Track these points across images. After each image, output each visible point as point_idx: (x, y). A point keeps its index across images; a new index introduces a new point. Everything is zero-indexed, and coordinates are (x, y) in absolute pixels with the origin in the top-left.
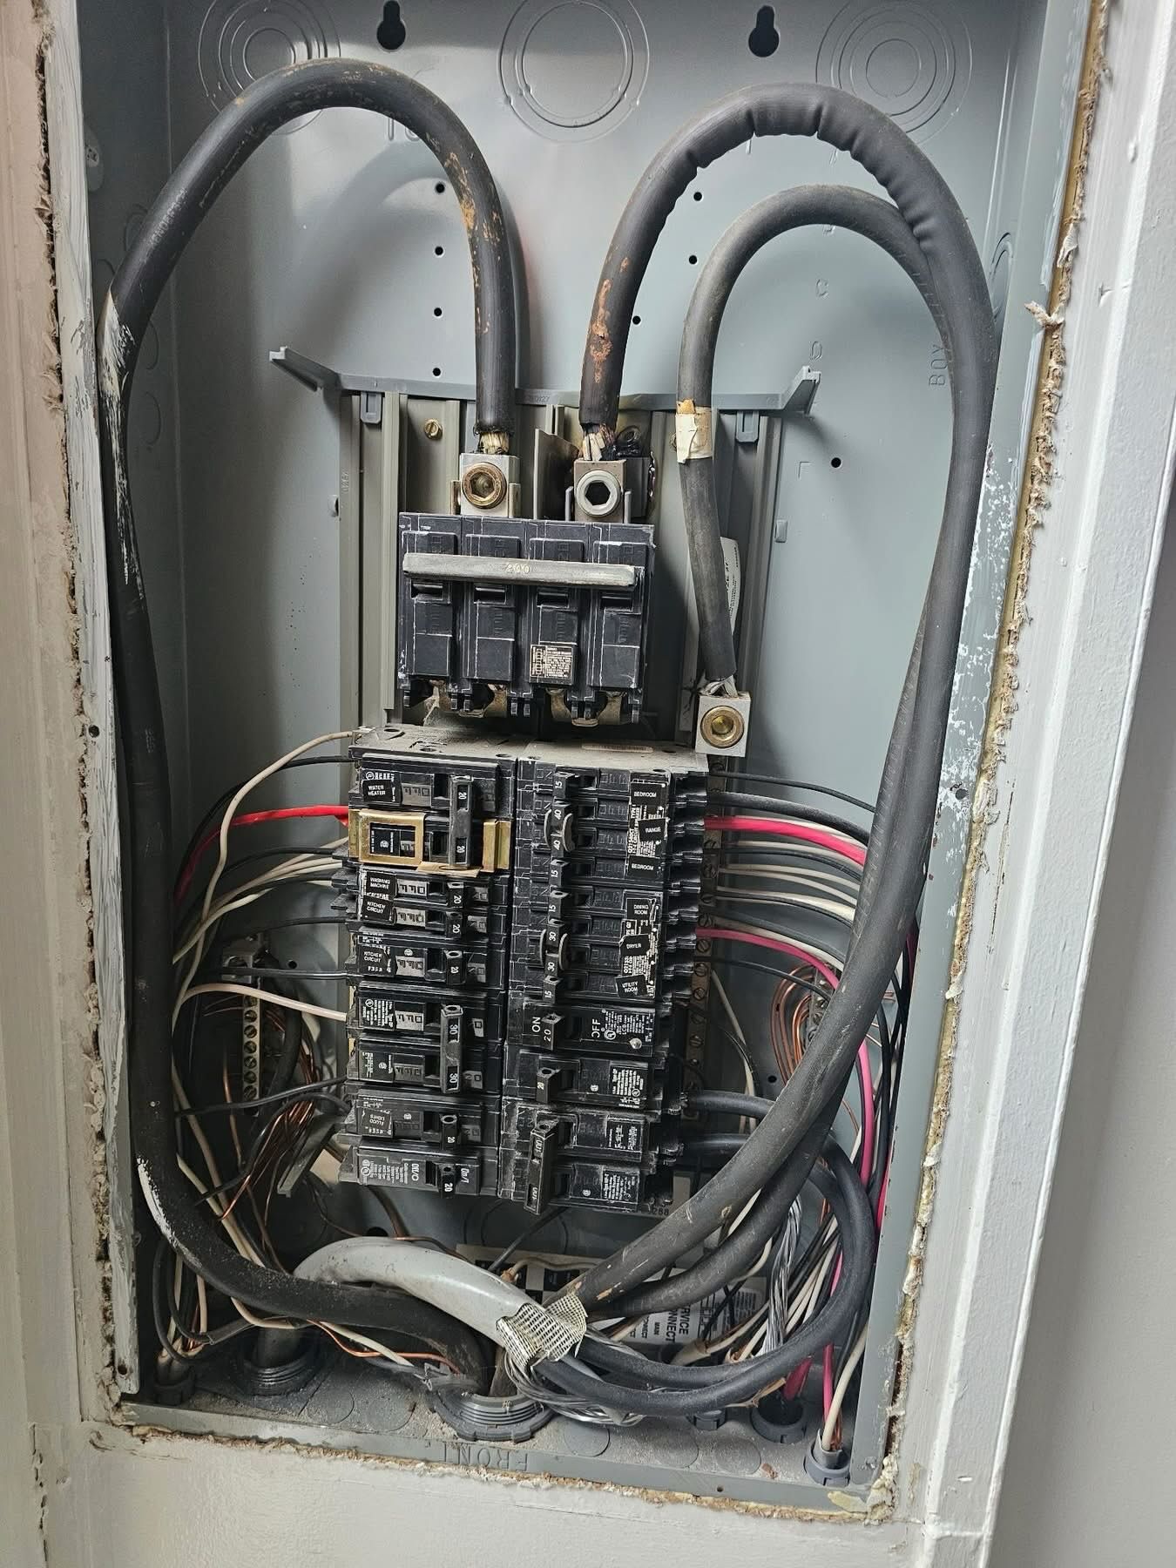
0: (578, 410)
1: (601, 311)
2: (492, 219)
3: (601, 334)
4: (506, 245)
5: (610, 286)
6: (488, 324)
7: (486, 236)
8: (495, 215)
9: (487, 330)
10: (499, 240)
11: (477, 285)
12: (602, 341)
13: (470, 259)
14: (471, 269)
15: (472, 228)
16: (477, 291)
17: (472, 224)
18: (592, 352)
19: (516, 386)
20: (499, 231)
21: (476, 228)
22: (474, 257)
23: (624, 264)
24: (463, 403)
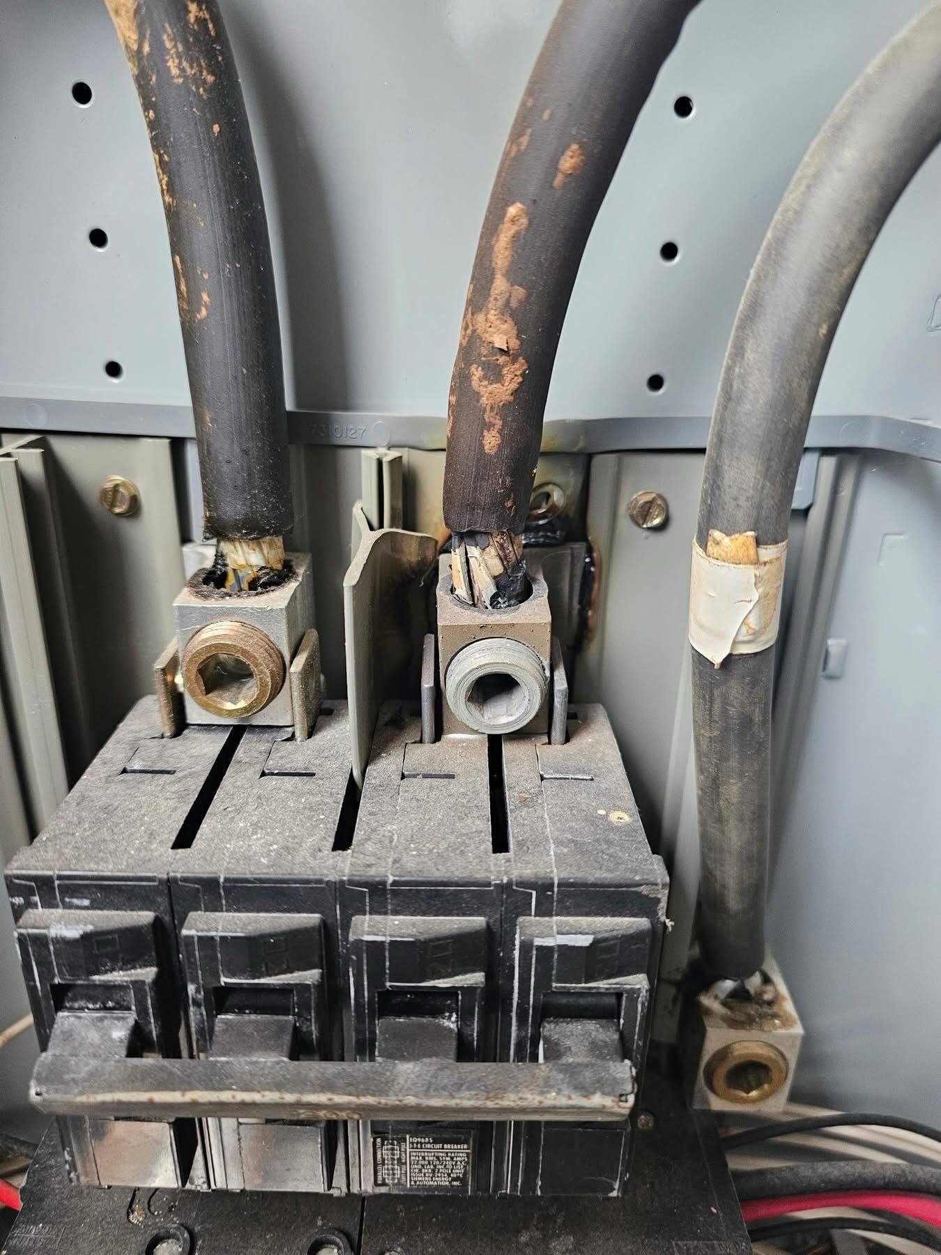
0: (443, 455)
1: (500, 285)
2: (187, 22)
3: (500, 342)
4: (235, 85)
5: (524, 221)
6: (205, 297)
7: (175, 71)
8: (193, 7)
9: (204, 312)
10: (210, 79)
11: (168, 199)
12: (502, 359)
13: (145, 135)
14: (150, 158)
15: (135, 47)
16: (173, 216)
17: (135, 37)
18: (475, 382)
19: (289, 405)
20: (210, 55)
21: (146, 49)
22: (152, 125)
23: (568, 162)
24: (177, 445)
